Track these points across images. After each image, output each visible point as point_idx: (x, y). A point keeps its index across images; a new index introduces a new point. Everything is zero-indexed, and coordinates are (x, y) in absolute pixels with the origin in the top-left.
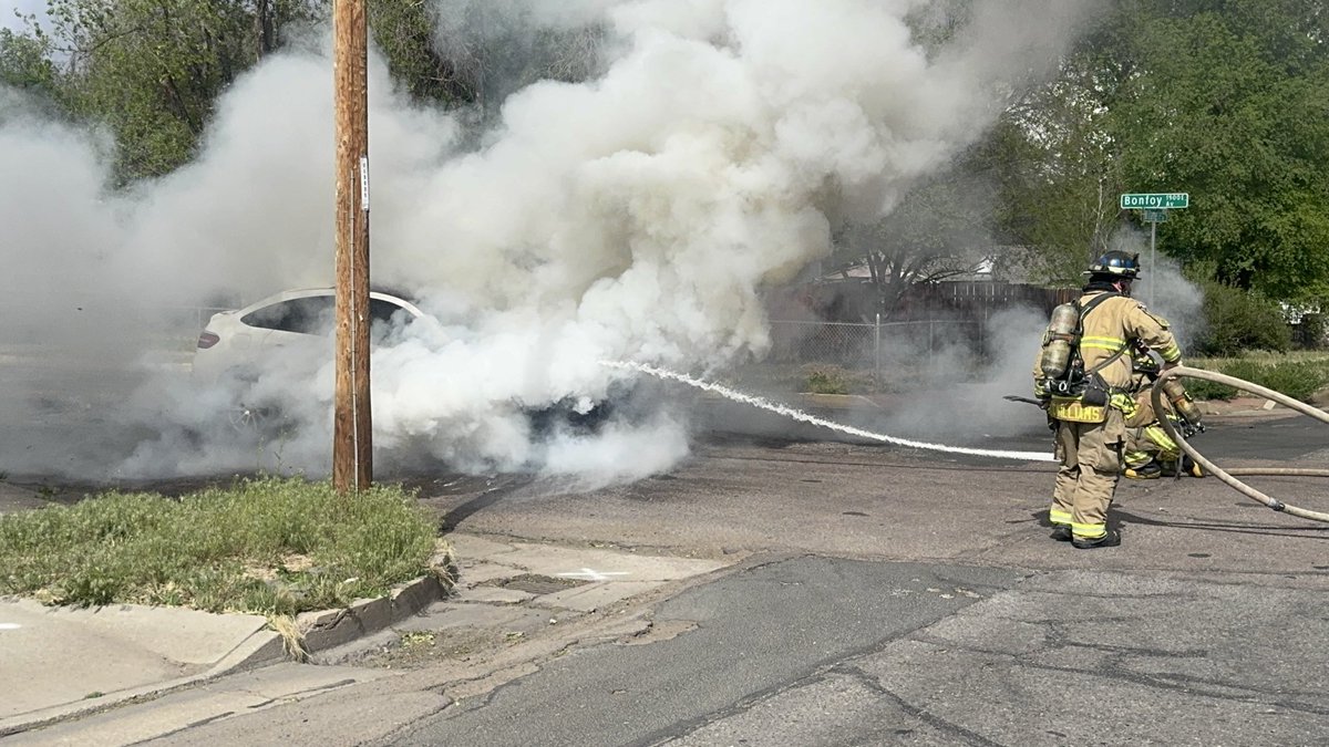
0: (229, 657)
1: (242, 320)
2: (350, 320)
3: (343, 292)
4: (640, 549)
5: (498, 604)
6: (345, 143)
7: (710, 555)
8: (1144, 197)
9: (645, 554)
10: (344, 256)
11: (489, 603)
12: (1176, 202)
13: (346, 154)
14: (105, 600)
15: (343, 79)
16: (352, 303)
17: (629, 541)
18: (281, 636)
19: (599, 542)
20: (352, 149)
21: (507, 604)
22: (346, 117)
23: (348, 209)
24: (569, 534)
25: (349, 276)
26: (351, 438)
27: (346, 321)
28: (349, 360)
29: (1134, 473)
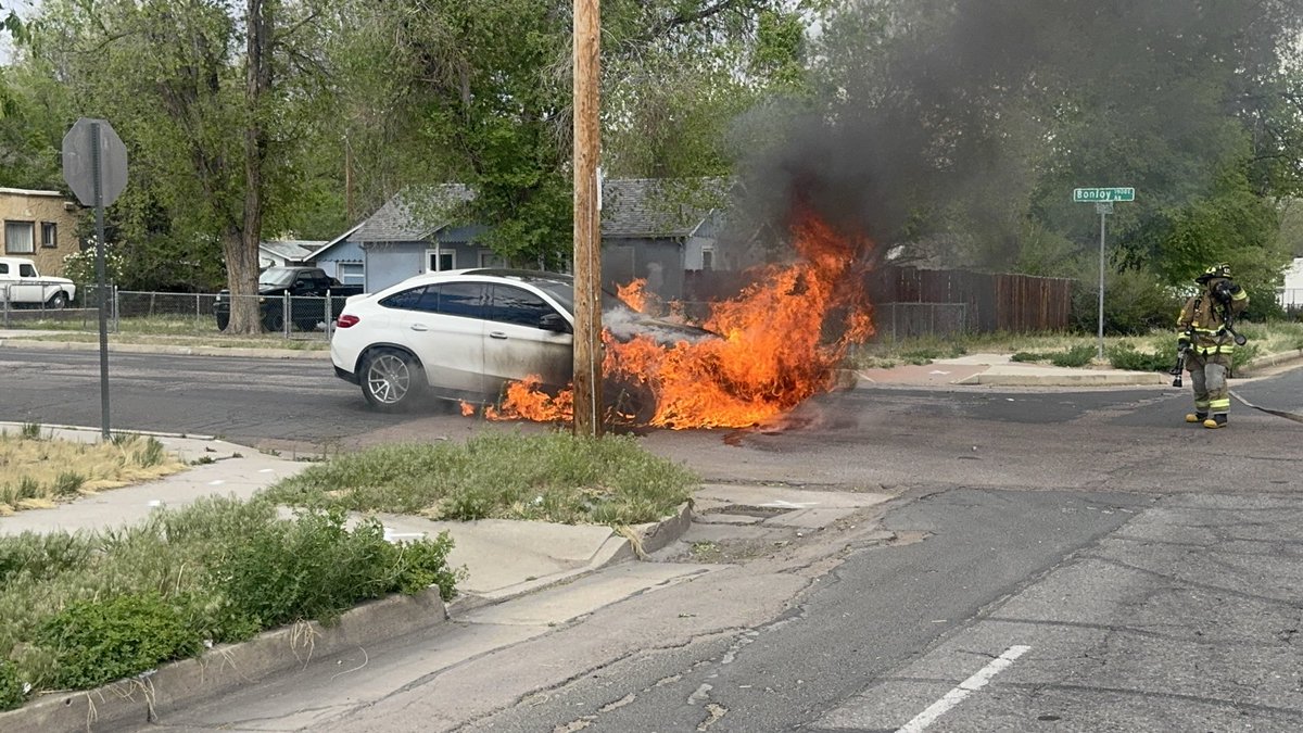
0: (597, 556)
1: (379, 302)
2: (588, 300)
3: (582, 277)
4: (808, 486)
5: (739, 524)
6: (584, 156)
7: (870, 490)
8: (1095, 192)
9: (814, 490)
10: (583, 248)
11: (733, 523)
12: (1123, 196)
13: (585, 165)
14: (480, 516)
15: (583, 104)
16: (590, 286)
17: (796, 481)
18: (629, 541)
19: (771, 482)
20: (591, 161)
21: (746, 524)
22: (586, 135)
23: (587, 209)
24: (740, 476)
25: (587, 264)
26: (590, 396)
27: (585, 301)
28: (588, 332)
29: (1213, 422)
